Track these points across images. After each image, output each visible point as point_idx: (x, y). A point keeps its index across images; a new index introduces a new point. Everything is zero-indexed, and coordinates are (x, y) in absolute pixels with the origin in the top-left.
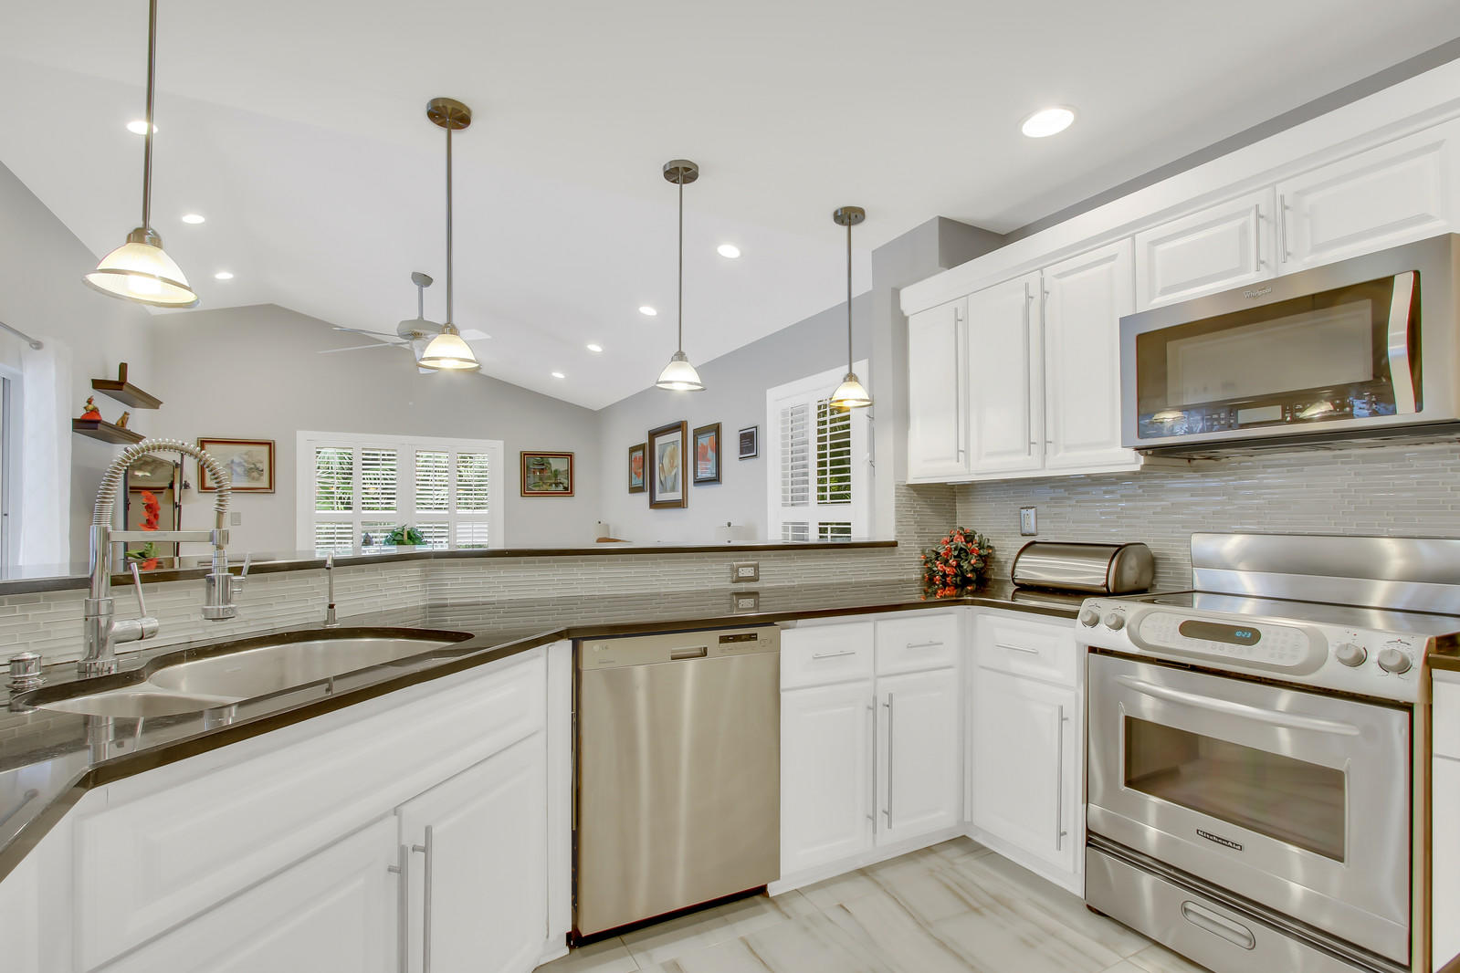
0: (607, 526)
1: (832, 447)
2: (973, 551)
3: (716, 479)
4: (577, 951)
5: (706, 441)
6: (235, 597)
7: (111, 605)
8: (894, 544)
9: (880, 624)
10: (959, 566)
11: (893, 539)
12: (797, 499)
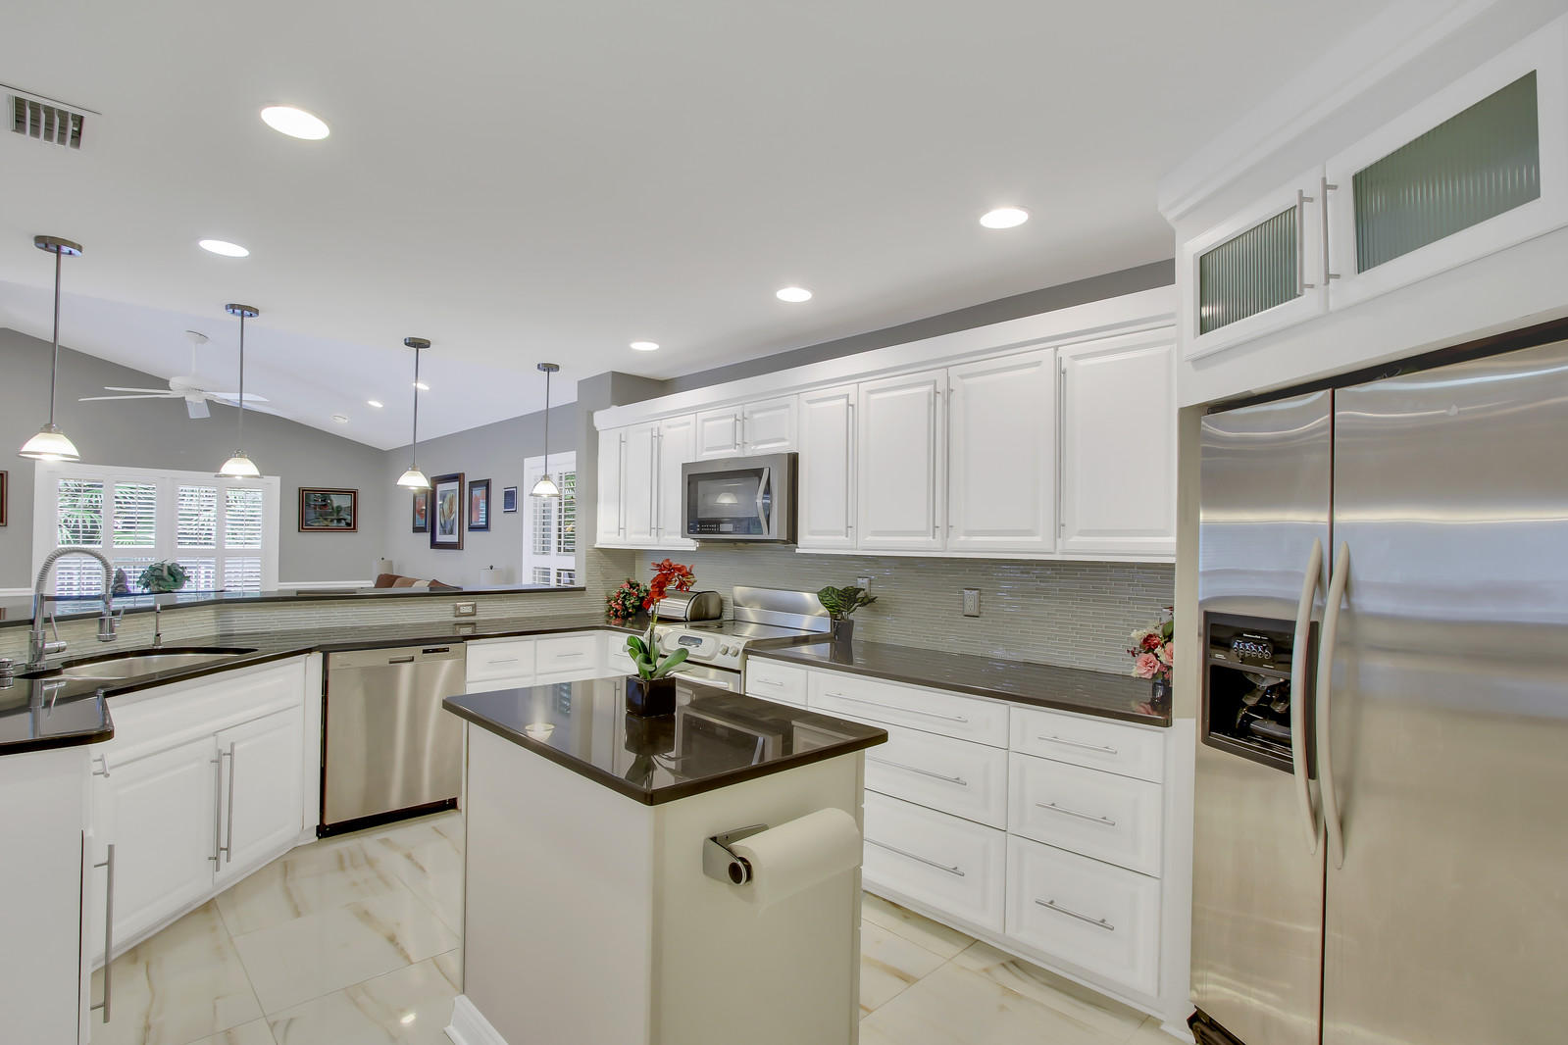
0: (391, 563)
1: (565, 516)
2: (634, 594)
3: (486, 528)
4: (323, 840)
5: (479, 493)
6: (116, 629)
7: (44, 635)
8: (584, 589)
9: (539, 642)
10: (624, 604)
11: (583, 586)
12: (545, 550)
